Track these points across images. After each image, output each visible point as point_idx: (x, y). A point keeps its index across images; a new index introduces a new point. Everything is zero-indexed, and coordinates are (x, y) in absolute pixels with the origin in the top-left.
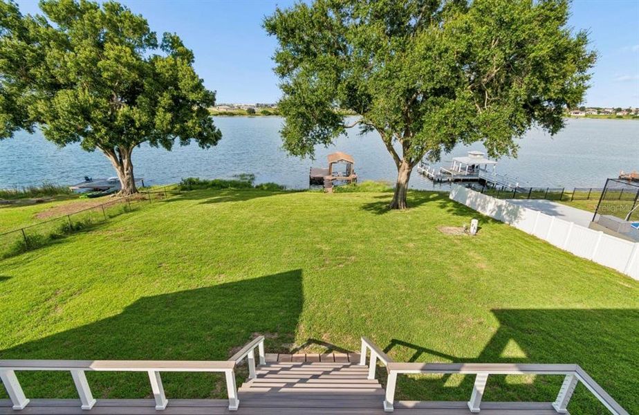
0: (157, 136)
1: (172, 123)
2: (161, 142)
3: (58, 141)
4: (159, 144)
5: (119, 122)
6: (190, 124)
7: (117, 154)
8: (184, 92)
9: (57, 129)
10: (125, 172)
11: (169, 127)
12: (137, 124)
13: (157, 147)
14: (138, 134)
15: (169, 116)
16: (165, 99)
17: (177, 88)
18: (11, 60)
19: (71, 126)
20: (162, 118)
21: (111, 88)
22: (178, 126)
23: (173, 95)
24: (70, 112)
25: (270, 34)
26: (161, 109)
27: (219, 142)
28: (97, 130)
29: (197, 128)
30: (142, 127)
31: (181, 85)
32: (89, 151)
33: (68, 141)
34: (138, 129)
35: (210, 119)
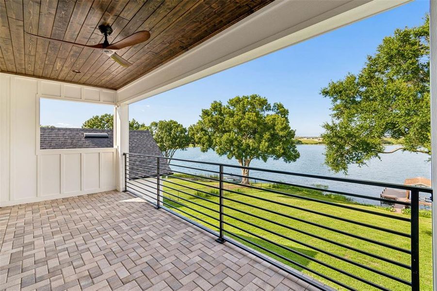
0: (259, 155)
1: (268, 147)
2: (262, 157)
3: (220, 154)
4: (260, 158)
5: (244, 147)
6: (278, 148)
7: (244, 163)
8: (277, 131)
9: (221, 149)
10: (245, 172)
11: (266, 150)
12: (251, 148)
13: (259, 159)
14: (251, 152)
15: (267, 144)
16: (267, 135)
17: (274, 130)
18: (214, 123)
19: (225, 148)
20: (264, 144)
21: (245, 131)
22: (271, 149)
23: (271, 133)
24: (226, 142)
25: (326, 96)
26: (264, 140)
27: (297, 159)
28: (234, 150)
29: (281, 150)
30: (254, 149)
31: (276, 128)
32: (229, 159)
33: (223, 154)
34: (251, 150)
35: (294, 146)
